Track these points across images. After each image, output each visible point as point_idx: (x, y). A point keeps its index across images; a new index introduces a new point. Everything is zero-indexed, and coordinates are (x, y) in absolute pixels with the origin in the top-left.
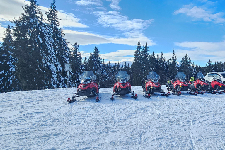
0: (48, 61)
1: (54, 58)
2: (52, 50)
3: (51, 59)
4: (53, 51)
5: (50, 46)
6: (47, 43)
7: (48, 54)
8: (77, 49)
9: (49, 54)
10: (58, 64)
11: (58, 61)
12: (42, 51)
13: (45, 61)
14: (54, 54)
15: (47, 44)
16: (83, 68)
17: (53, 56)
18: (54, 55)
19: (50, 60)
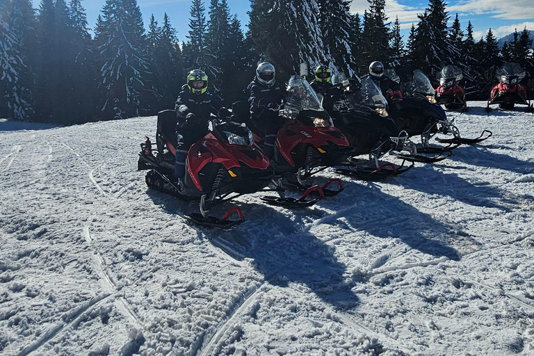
0: (309, 55)
1: (320, 47)
2: (315, 29)
3: (314, 49)
4: (318, 31)
5: (312, 20)
6: (306, 14)
7: (308, 40)
8: (382, 11)
9: (310, 39)
10: (330, 58)
11: (329, 52)
12: (298, 35)
13: (304, 55)
14: (320, 36)
15: (305, 18)
16: (396, 63)
17: (318, 43)
18: (320, 40)
19: (311, 52)
